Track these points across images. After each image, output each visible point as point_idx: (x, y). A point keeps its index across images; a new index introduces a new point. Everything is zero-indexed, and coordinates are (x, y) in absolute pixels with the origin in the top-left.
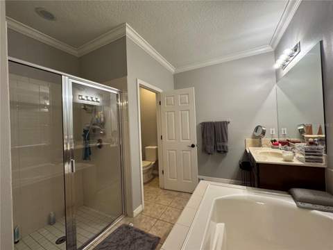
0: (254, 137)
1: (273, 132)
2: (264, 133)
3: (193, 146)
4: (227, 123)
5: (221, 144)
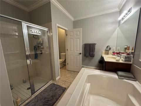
0: (106, 50)
1: (114, 49)
2: (110, 49)
3: (80, 54)
4: (95, 44)
5: (92, 53)
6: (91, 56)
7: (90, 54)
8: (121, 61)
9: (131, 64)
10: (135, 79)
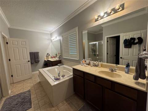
0: (47, 56)
2: (49, 55)
3: (29, 61)
4: (39, 52)
5: (37, 60)
6: (36, 62)
7: (35, 61)
8: (58, 60)
9: (61, 60)
10: (63, 65)
